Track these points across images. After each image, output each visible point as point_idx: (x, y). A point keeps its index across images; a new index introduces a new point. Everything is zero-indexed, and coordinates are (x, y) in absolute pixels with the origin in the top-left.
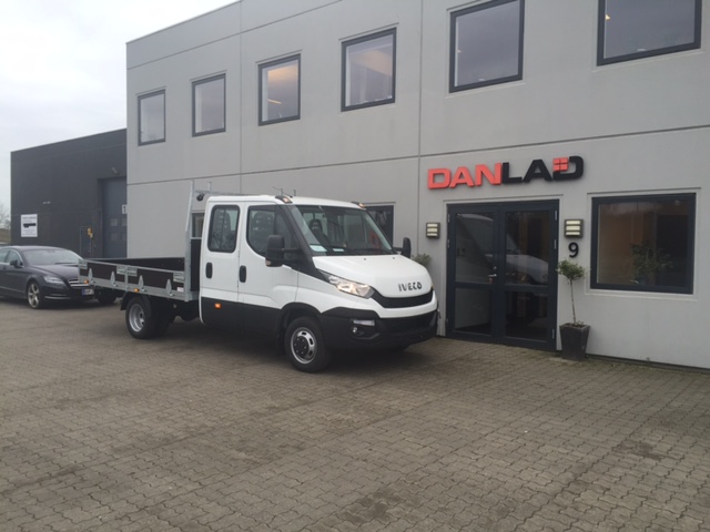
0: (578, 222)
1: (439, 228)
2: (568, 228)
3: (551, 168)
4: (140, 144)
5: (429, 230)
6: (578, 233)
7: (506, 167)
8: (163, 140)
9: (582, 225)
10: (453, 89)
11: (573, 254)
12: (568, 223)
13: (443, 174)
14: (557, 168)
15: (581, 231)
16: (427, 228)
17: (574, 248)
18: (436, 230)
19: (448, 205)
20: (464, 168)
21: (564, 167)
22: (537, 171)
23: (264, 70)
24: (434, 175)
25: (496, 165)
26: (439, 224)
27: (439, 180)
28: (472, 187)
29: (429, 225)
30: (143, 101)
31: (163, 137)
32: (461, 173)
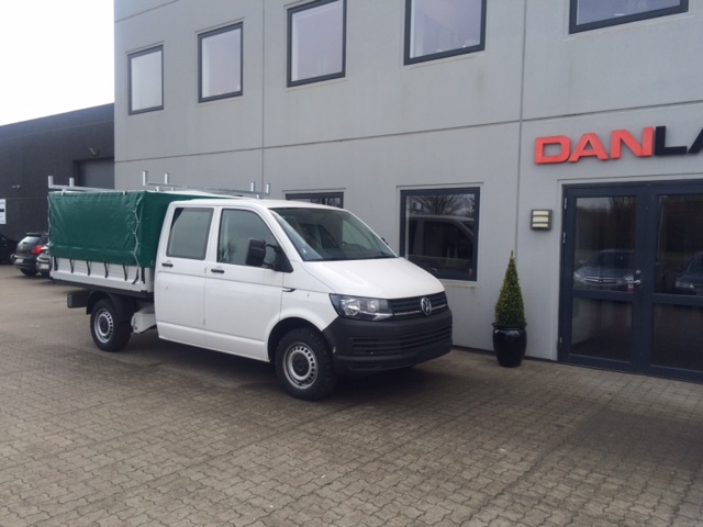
1: (550, 216)
4: (131, 113)
5: (535, 219)
7: (660, 133)
8: (161, 108)
10: (574, 28)
13: (558, 144)
16: (532, 216)
18: (546, 219)
19: (564, 186)
20: (593, 135)
23: (295, 16)
24: (545, 145)
25: (646, 129)
26: (551, 212)
27: (553, 152)
28: (604, 160)
29: (535, 213)
30: (134, 61)
31: (160, 104)
32: (589, 142)
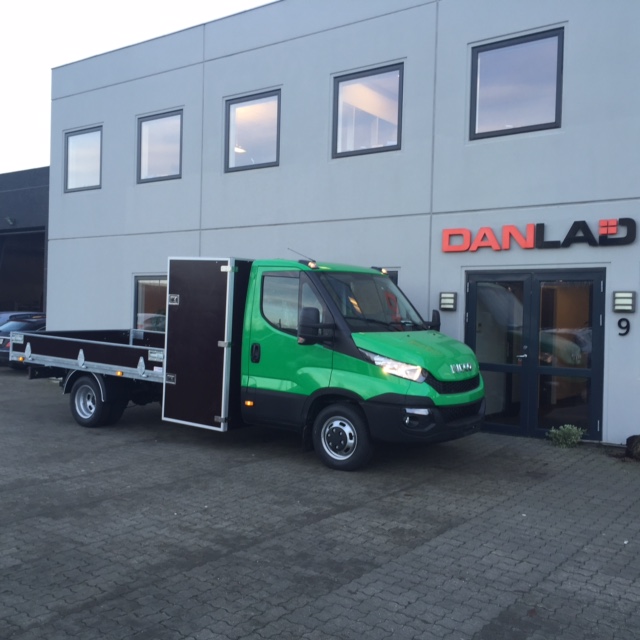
0: (630, 295)
1: (455, 298)
2: (618, 301)
3: (596, 232)
4: (67, 191)
5: (443, 301)
6: (630, 308)
7: (540, 229)
8: (99, 188)
9: (634, 298)
10: (474, 136)
11: (623, 331)
12: (618, 295)
13: (461, 235)
14: (604, 231)
15: (634, 305)
16: (441, 298)
17: (624, 324)
18: (452, 301)
19: (466, 272)
20: (489, 229)
21: (612, 230)
22: (580, 234)
23: (232, 107)
24: (450, 236)
25: (529, 226)
26: (456, 294)
27: (457, 242)
28: (498, 250)
29: (443, 295)
30: (72, 140)
31: (98, 183)
32: (485, 235)
